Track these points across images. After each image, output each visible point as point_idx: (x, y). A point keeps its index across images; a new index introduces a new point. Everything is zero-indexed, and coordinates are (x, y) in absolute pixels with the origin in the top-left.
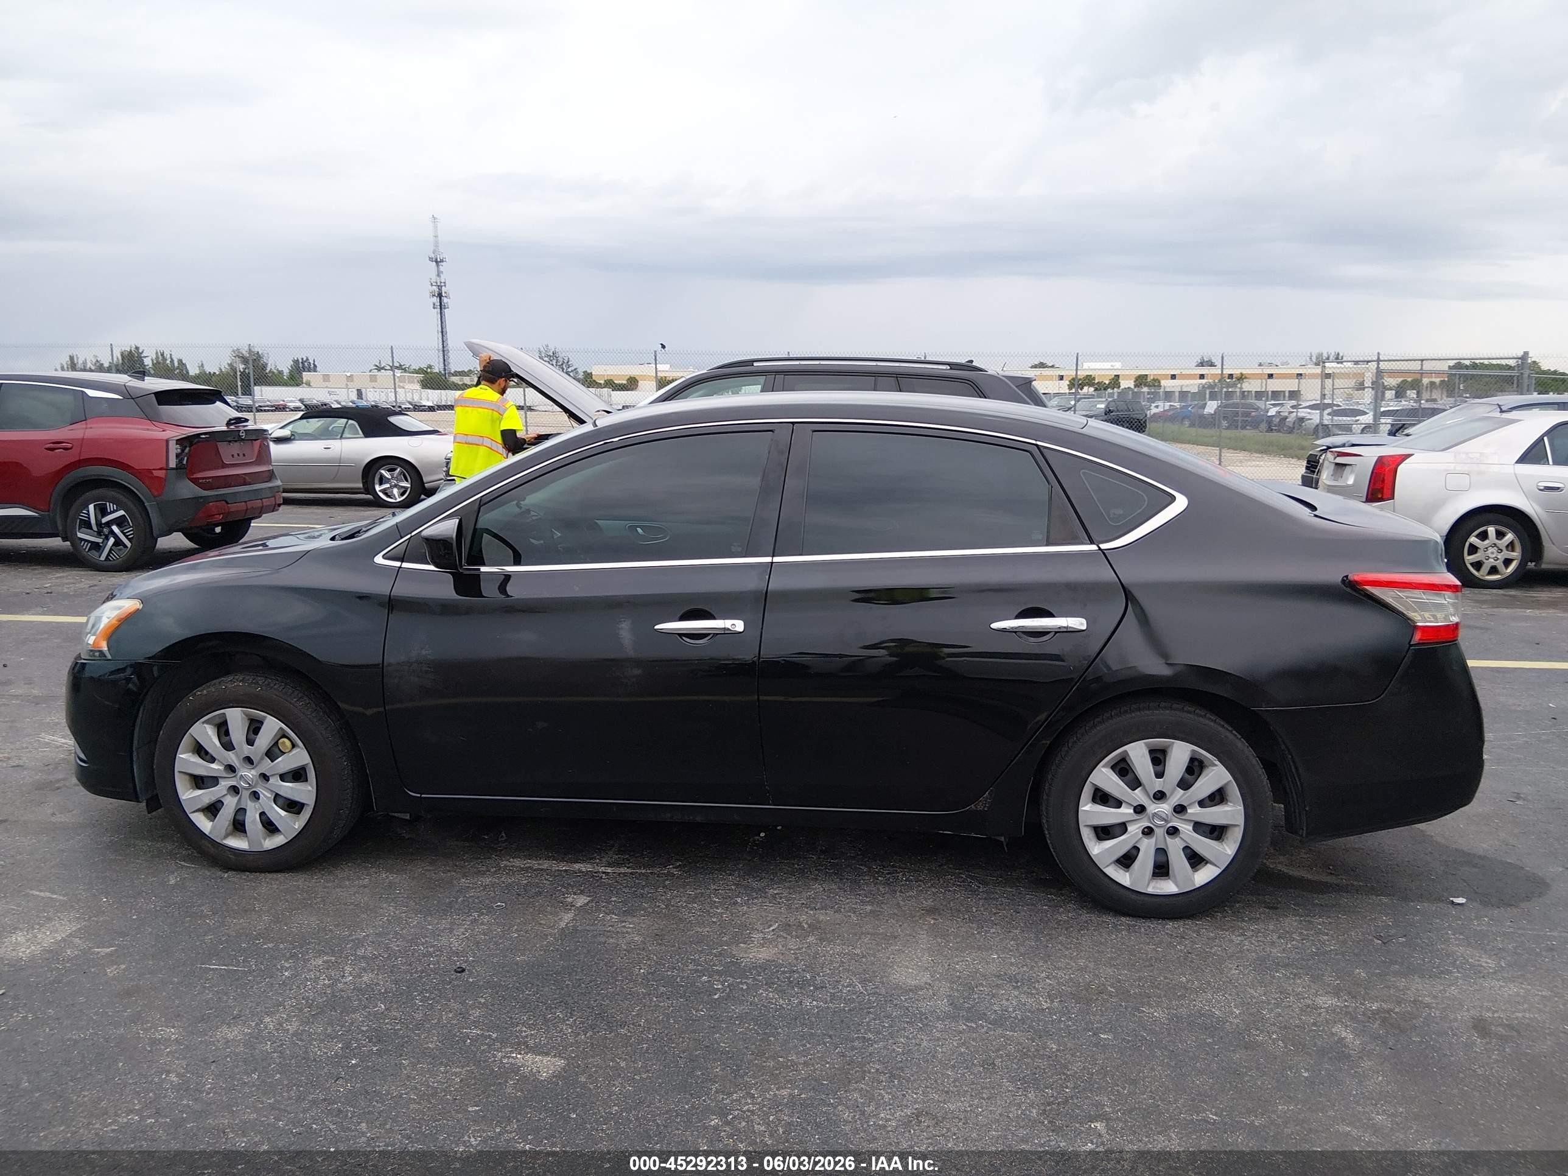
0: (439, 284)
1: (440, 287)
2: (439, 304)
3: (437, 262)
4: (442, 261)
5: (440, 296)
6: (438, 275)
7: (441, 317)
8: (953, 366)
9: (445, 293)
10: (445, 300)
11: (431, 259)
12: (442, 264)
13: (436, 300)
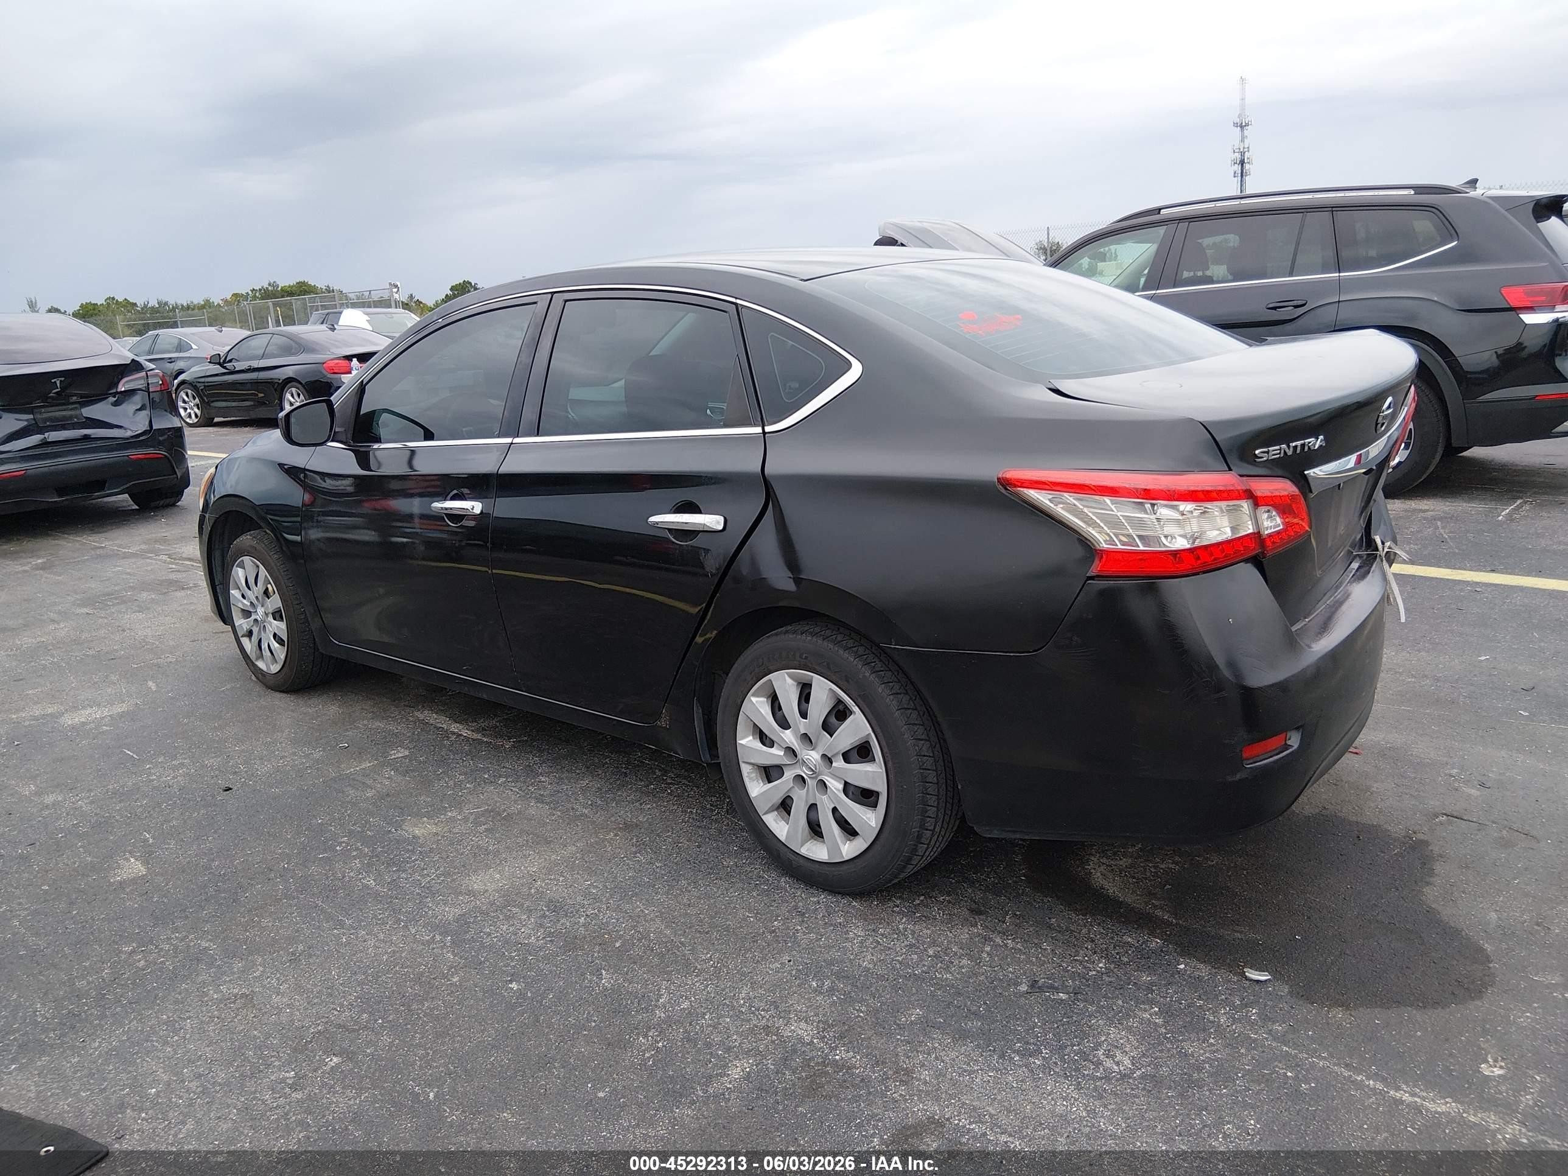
0: (1242, 150)
1: (1243, 154)
2: (1240, 172)
3: (1242, 127)
4: (1247, 125)
5: (1242, 163)
6: (1242, 141)
7: (1241, 186)
8: (1420, 189)
9: (1248, 158)
10: (1247, 166)
11: (1235, 125)
12: (1246, 128)
13: (1238, 168)
